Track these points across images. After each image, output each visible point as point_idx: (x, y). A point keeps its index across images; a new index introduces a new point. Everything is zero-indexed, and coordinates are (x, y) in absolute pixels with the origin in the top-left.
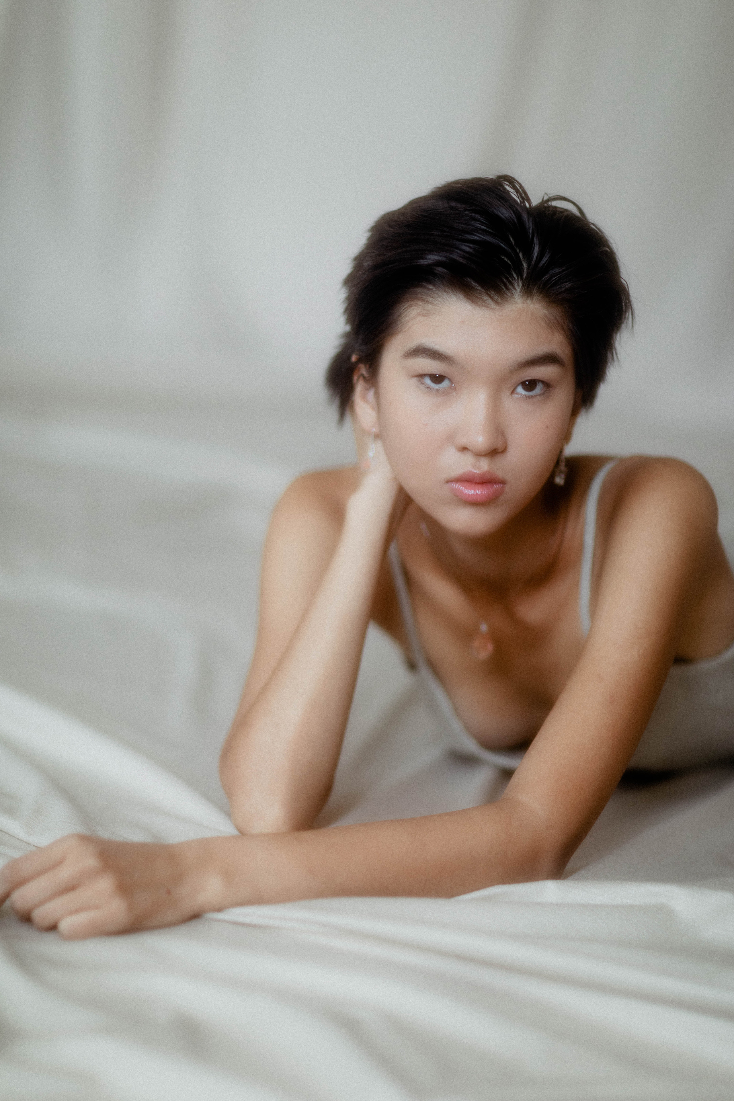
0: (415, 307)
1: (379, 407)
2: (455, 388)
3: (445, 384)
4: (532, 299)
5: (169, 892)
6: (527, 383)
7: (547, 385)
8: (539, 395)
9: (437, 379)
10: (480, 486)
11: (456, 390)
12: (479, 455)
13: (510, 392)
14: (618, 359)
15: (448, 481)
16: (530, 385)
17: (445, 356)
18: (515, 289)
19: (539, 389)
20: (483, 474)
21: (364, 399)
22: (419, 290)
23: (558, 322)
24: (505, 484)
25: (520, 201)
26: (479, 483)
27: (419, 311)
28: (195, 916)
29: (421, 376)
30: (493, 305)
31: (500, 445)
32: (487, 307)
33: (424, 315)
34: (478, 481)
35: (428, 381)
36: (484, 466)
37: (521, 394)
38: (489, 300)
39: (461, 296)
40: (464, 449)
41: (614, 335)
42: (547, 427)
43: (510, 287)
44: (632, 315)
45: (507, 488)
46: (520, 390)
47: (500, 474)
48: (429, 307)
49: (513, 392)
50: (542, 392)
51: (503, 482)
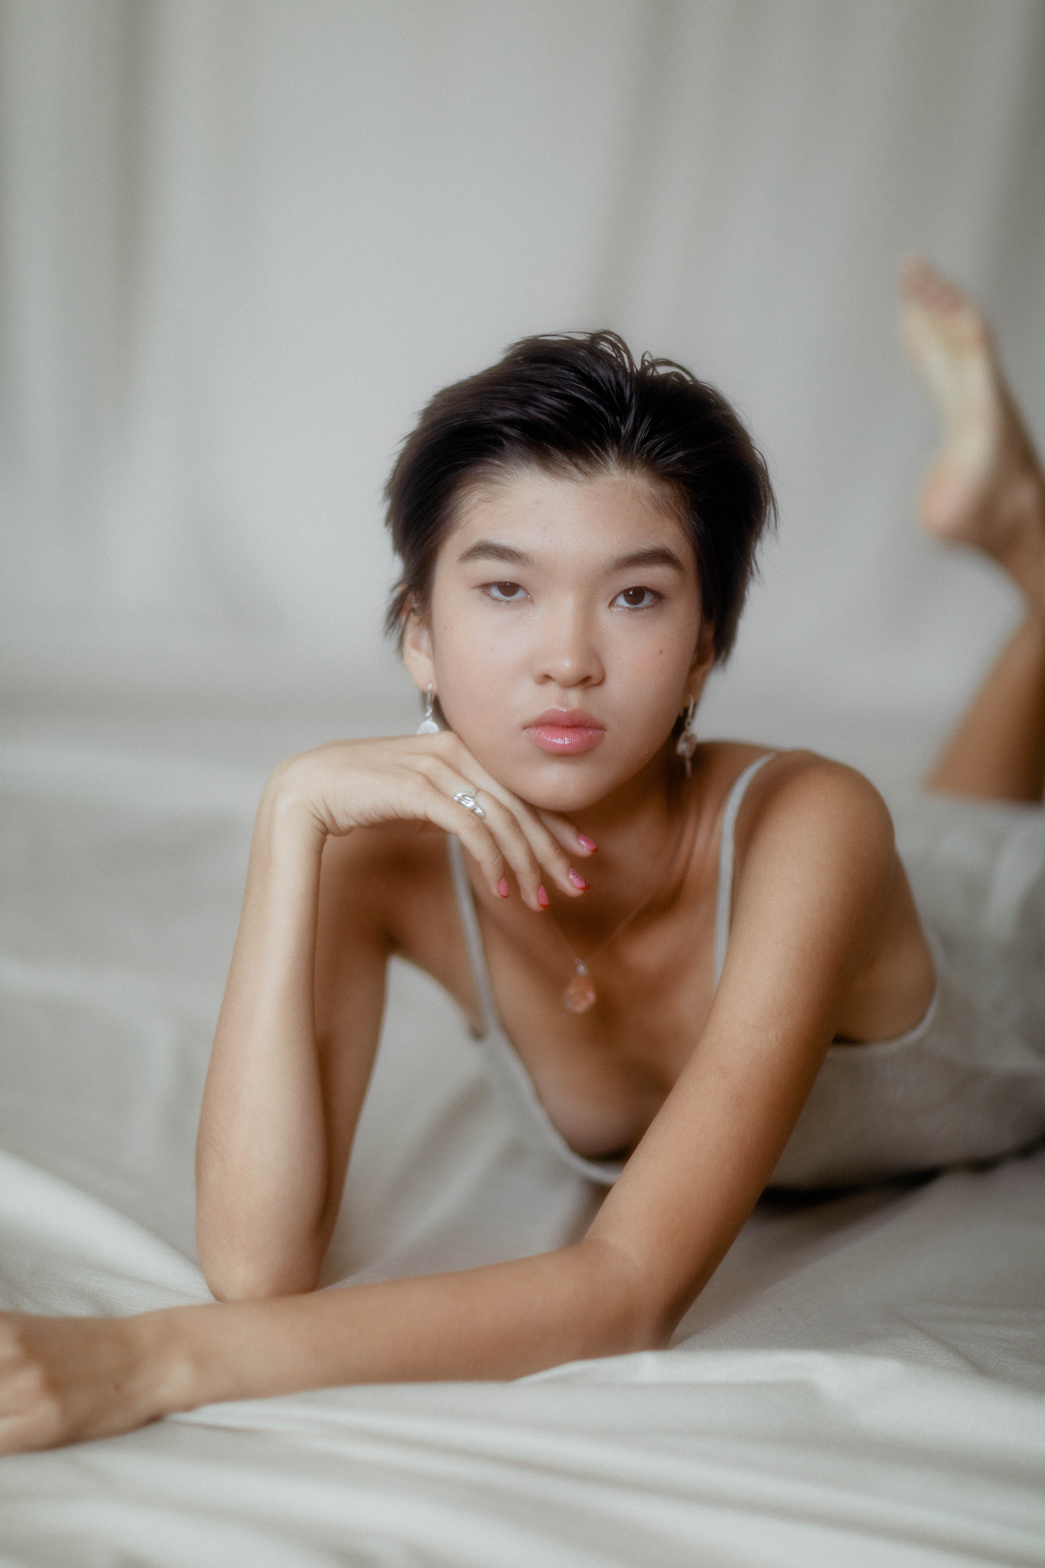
0: (475, 492)
1: (434, 653)
2: (530, 600)
3: (520, 594)
4: (632, 472)
5: (117, 1387)
6: (631, 593)
7: (659, 596)
8: (647, 607)
9: (509, 588)
10: (569, 732)
11: (532, 601)
12: (567, 685)
13: (608, 604)
14: (758, 570)
15: (525, 728)
16: (635, 595)
17: (516, 554)
18: (610, 457)
19: (647, 600)
20: (572, 714)
21: (416, 646)
22: (480, 469)
23: (671, 509)
24: (605, 730)
25: (616, 354)
26: (567, 727)
27: (479, 497)
28: (155, 1419)
29: (485, 587)
30: (580, 477)
31: (594, 672)
32: (571, 478)
33: (487, 501)
34: (565, 724)
35: (496, 593)
36: (574, 699)
37: (622, 607)
38: (575, 470)
39: (535, 467)
40: (547, 678)
41: (753, 544)
42: (661, 652)
43: (604, 454)
44: (775, 508)
45: (608, 736)
46: (622, 601)
47: (596, 714)
48: (496, 488)
49: (612, 604)
50: (651, 604)
51: (600, 728)
